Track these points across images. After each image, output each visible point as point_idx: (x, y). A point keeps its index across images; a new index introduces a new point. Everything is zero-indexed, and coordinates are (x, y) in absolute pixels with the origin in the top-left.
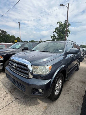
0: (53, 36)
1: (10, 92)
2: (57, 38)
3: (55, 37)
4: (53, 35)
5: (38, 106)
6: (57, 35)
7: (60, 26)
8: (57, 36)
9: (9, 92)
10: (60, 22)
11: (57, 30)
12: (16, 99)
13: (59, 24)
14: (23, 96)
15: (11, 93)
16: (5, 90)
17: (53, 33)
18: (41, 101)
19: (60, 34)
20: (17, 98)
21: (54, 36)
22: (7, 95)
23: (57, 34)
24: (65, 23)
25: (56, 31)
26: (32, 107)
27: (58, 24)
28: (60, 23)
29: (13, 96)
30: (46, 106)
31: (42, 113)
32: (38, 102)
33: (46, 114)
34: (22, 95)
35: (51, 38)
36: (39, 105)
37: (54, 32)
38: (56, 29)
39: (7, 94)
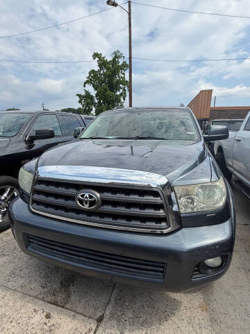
0: (84, 97)
1: (55, 303)
2: (96, 101)
3: (91, 98)
4: (83, 93)
5: (183, 313)
6: (96, 92)
7: (100, 66)
8: (97, 95)
9: (49, 305)
10: (101, 54)
11: (93, 78)
12: (100, 320)
13: (97, 59)
14: (112, 299)
15: (63, 307)
16: (30, 305)
17: (85, 86)
18: (179, 294)
19: (105, 90)
20: (99, 314)
21: (88, 95)
22: (52, 321)
23: (96, 89)
24: (114, 59)
25: (91, 80)
26: (170, 322)
27: (94, 59)
28: (99, 58)
29: (78, 316)
30: (201, 300)
31: (210, 328)
32: (175, 299)
33: (220, 322)
34: (110, 300)
35: (80, 102)
36: (183, 307)
37: (85, 83)
38: (90, 75)
39: (48, 316)
